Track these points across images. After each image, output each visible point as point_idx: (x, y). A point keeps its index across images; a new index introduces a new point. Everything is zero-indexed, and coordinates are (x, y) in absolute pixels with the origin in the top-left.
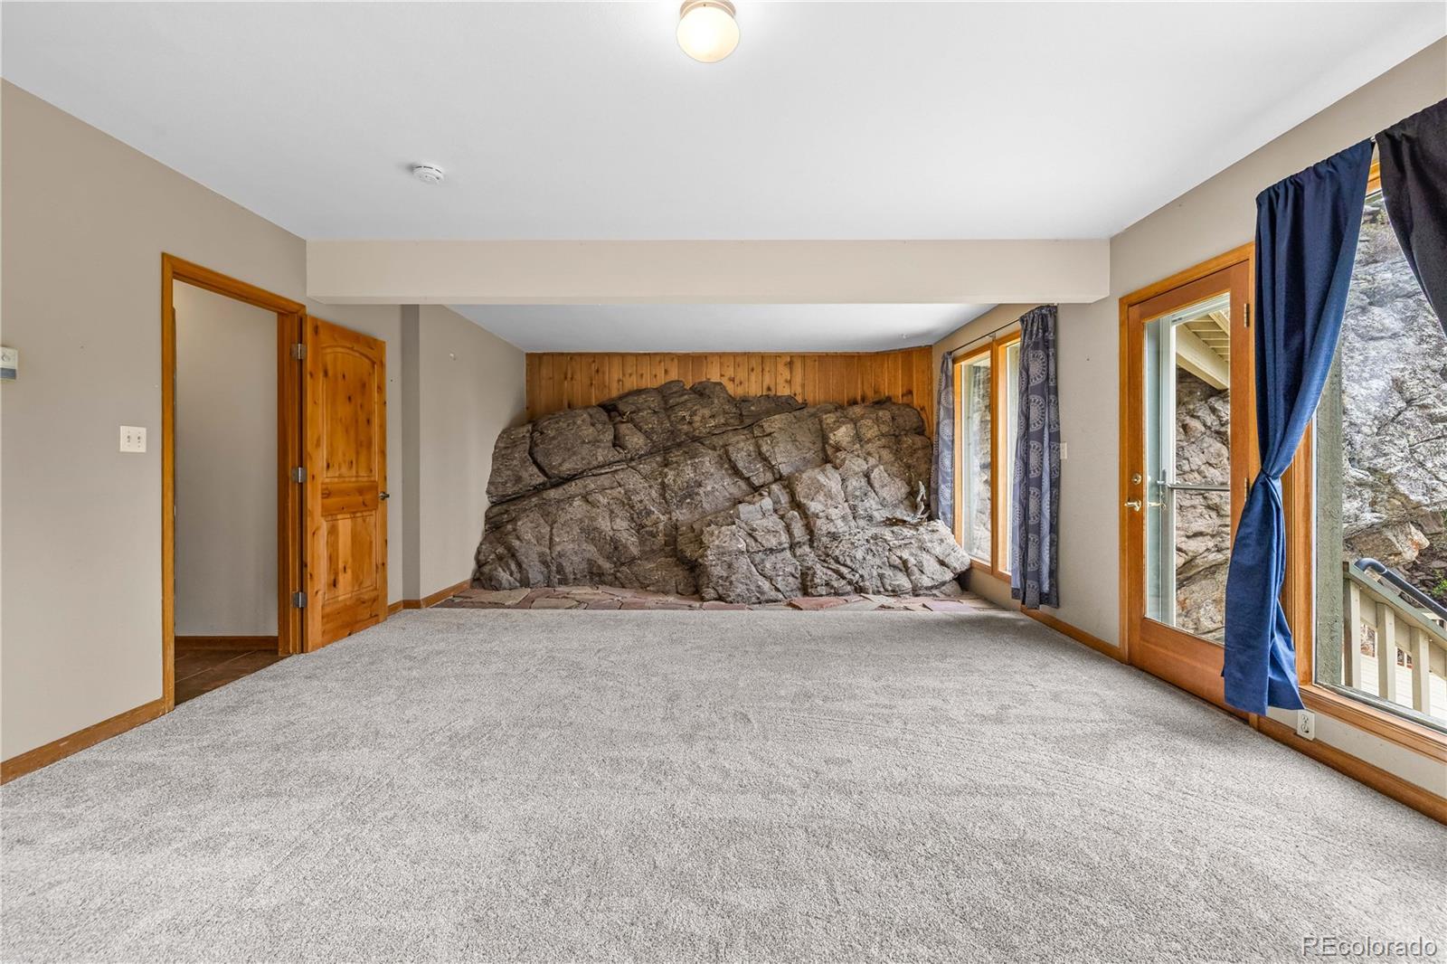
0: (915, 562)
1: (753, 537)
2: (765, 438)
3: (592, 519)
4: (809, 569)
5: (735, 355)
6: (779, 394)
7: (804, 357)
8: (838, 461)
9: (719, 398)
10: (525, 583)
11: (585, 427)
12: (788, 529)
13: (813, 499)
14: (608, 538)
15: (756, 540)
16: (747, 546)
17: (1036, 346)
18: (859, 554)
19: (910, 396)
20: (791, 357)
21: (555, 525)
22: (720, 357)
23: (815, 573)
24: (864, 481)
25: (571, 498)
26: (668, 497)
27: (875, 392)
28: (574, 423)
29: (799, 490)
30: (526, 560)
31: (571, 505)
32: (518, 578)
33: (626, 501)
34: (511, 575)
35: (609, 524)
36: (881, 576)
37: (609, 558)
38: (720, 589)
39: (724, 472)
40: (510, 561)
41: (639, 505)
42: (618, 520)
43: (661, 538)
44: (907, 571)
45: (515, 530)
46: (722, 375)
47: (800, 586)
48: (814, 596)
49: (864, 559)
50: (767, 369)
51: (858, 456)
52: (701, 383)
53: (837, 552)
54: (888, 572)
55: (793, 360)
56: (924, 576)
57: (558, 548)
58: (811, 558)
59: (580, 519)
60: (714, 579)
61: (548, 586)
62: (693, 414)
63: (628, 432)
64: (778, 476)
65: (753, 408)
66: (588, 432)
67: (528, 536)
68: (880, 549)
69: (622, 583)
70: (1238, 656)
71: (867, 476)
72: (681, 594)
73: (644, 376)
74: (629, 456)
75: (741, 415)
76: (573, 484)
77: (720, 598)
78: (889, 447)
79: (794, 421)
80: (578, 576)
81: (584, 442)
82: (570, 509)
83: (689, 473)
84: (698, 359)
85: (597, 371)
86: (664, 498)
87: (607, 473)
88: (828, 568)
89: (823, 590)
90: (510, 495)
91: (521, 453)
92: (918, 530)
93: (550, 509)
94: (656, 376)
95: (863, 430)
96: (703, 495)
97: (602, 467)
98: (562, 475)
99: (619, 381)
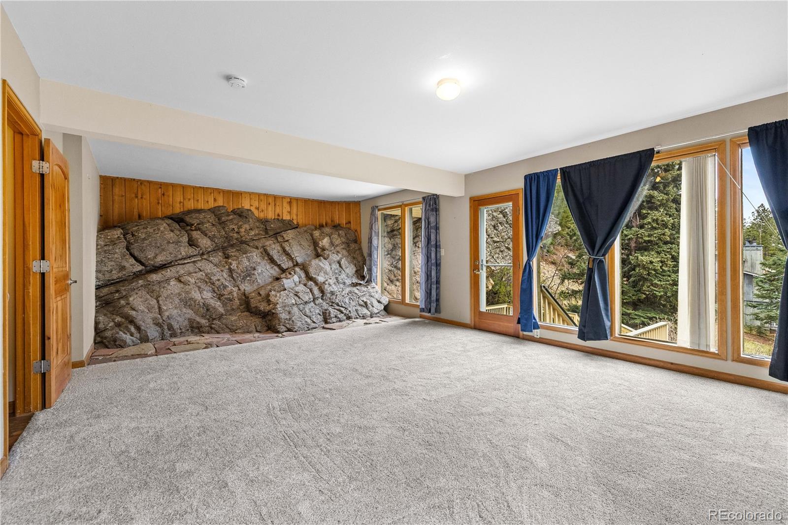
0: (369, 302)
1: (298, 296)
2: (285, 243)
3: (187, 293)
4: (326, 310)
5: (259, 195)
6: (284, 218)
7: (297, 199)
8: (325, 255)
9: (252, 219)
10: (144, 339)
11: (167, 232)
12: (311, 290)
13: (318, 275)
14: (201, 304)
15: (299, 298)
16: (295, 301)
17: (432, 210)
18: (347, 301)
19: (350, 224)
20: (290, 199)
21: (160, 299)
22: (250, 194)
23: (330, 312)
24: (338, 265)
25: (168, 280)
26: (235, 277)
27: (332, 221)
28: (159, 229)
29: (311, 270)
30: (143, 324)
31: (169, 284)
32: (138, 337)
33: (207, 280)
34: (132, 335)
35: (199, 295)
36: (357, 310)
37: (203, 317)
38: (288, 326)
39: (265, 261)
40: (130, 326)
41: (217, 282)
42: (205, 292)
43: (237, 302)
44: (366, 307)
45: (128, 304)
46: (251, 205)
47: (323, 319)
48: (331, 323)
49: (350, 303)
50: (277, 204)
51: (334, 253)
52: (238, 209)
53: (337, 301)
54: (359, 308)
55: (292, 201)
56: (374, 308)
57: (167, 314)
58: (325, 306)
59: (179, 293)
60: (283, 321)
61: (162, 339)
62: (240, 227)
63: (198, 237)
64: (295, 263)
65: (272, 226)
66: (170, 235)
67: (142, 308)
68: (355, 298)
69: (216, 331)
70: (525, 316)
71: (339, 263)
72: (259, 332)
73: (199, 201)
74: (201, 252)
75: (266, 229)
76: (169, 270)
77: (289, 330)
78: (345, 249)
79: (298, 234)
80: (183, 330)
81: (169, 242)
82: (169, 287)
83: (246, 263)
84: (236, 195)
85: (163, 195)
86: (233, 278)
87: (188, 263)
88: (334, 309)
89: (334, 320)
90: (115, 280)
91: (120, 249)
92: (368, 287)
93: (154, 288)
94: (208, 202)
95: (334, 240)
96: (257, 275)
97: (185, 259)
98: (155, 265)
99: (180, 202)
